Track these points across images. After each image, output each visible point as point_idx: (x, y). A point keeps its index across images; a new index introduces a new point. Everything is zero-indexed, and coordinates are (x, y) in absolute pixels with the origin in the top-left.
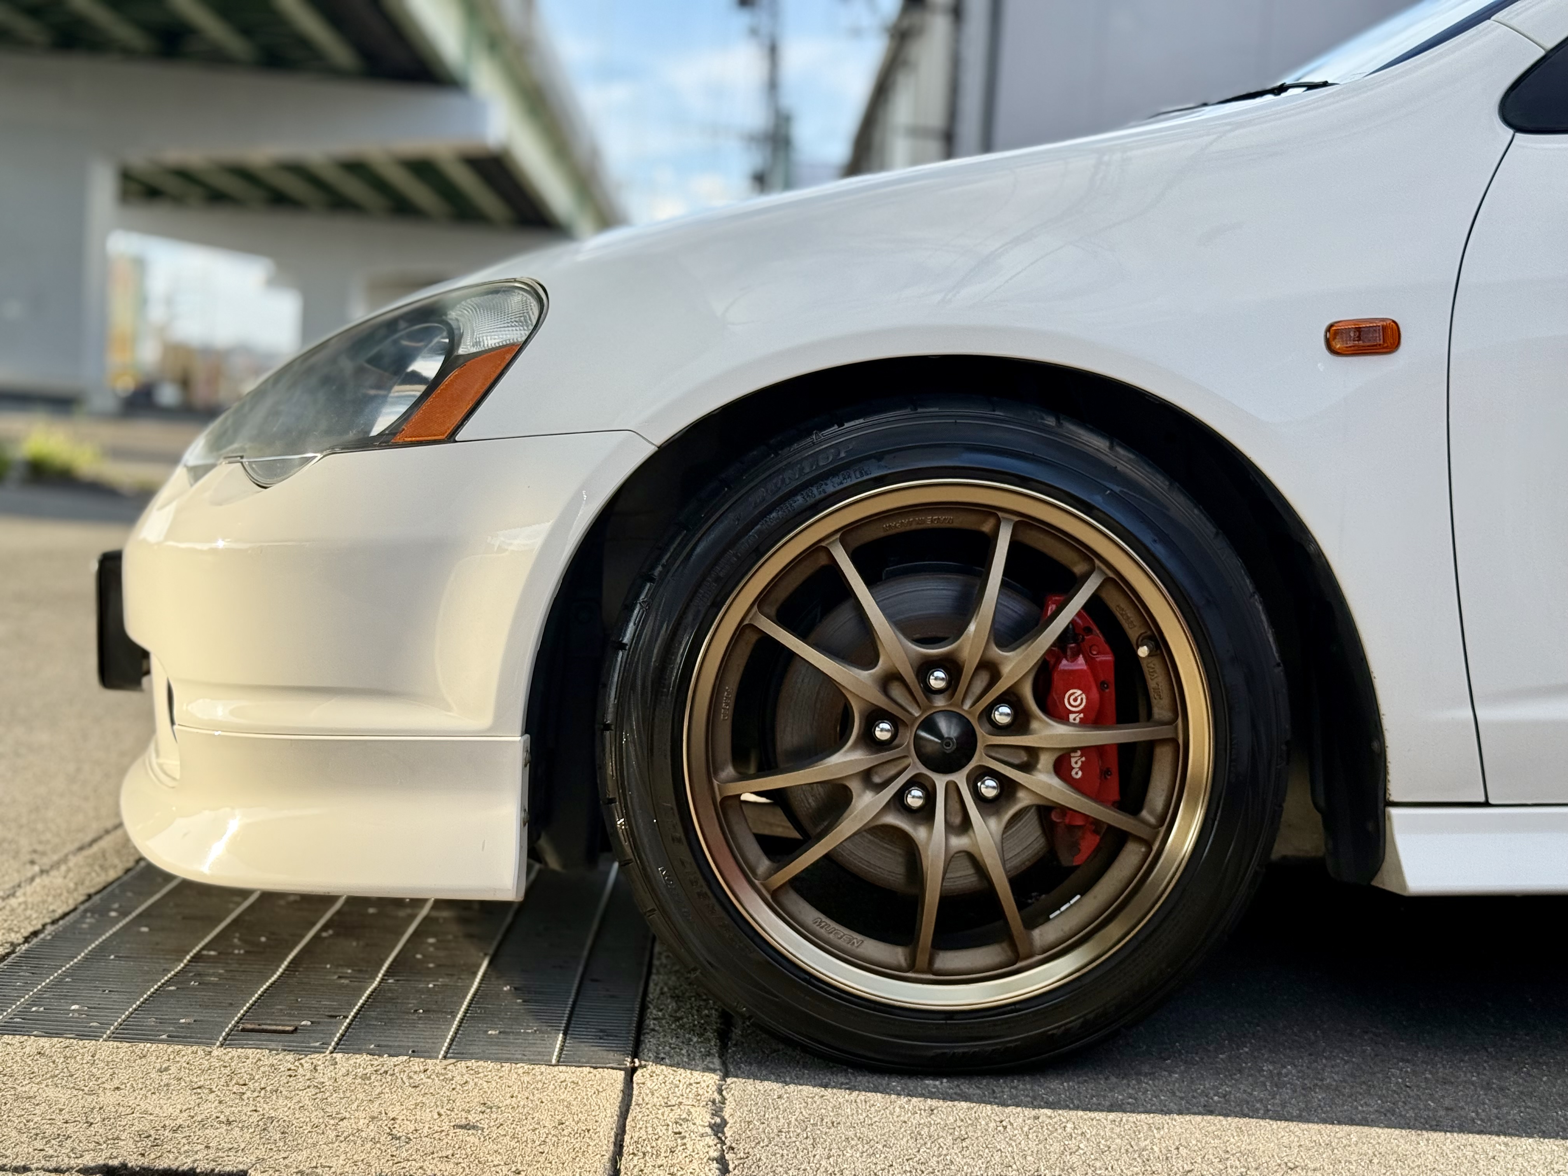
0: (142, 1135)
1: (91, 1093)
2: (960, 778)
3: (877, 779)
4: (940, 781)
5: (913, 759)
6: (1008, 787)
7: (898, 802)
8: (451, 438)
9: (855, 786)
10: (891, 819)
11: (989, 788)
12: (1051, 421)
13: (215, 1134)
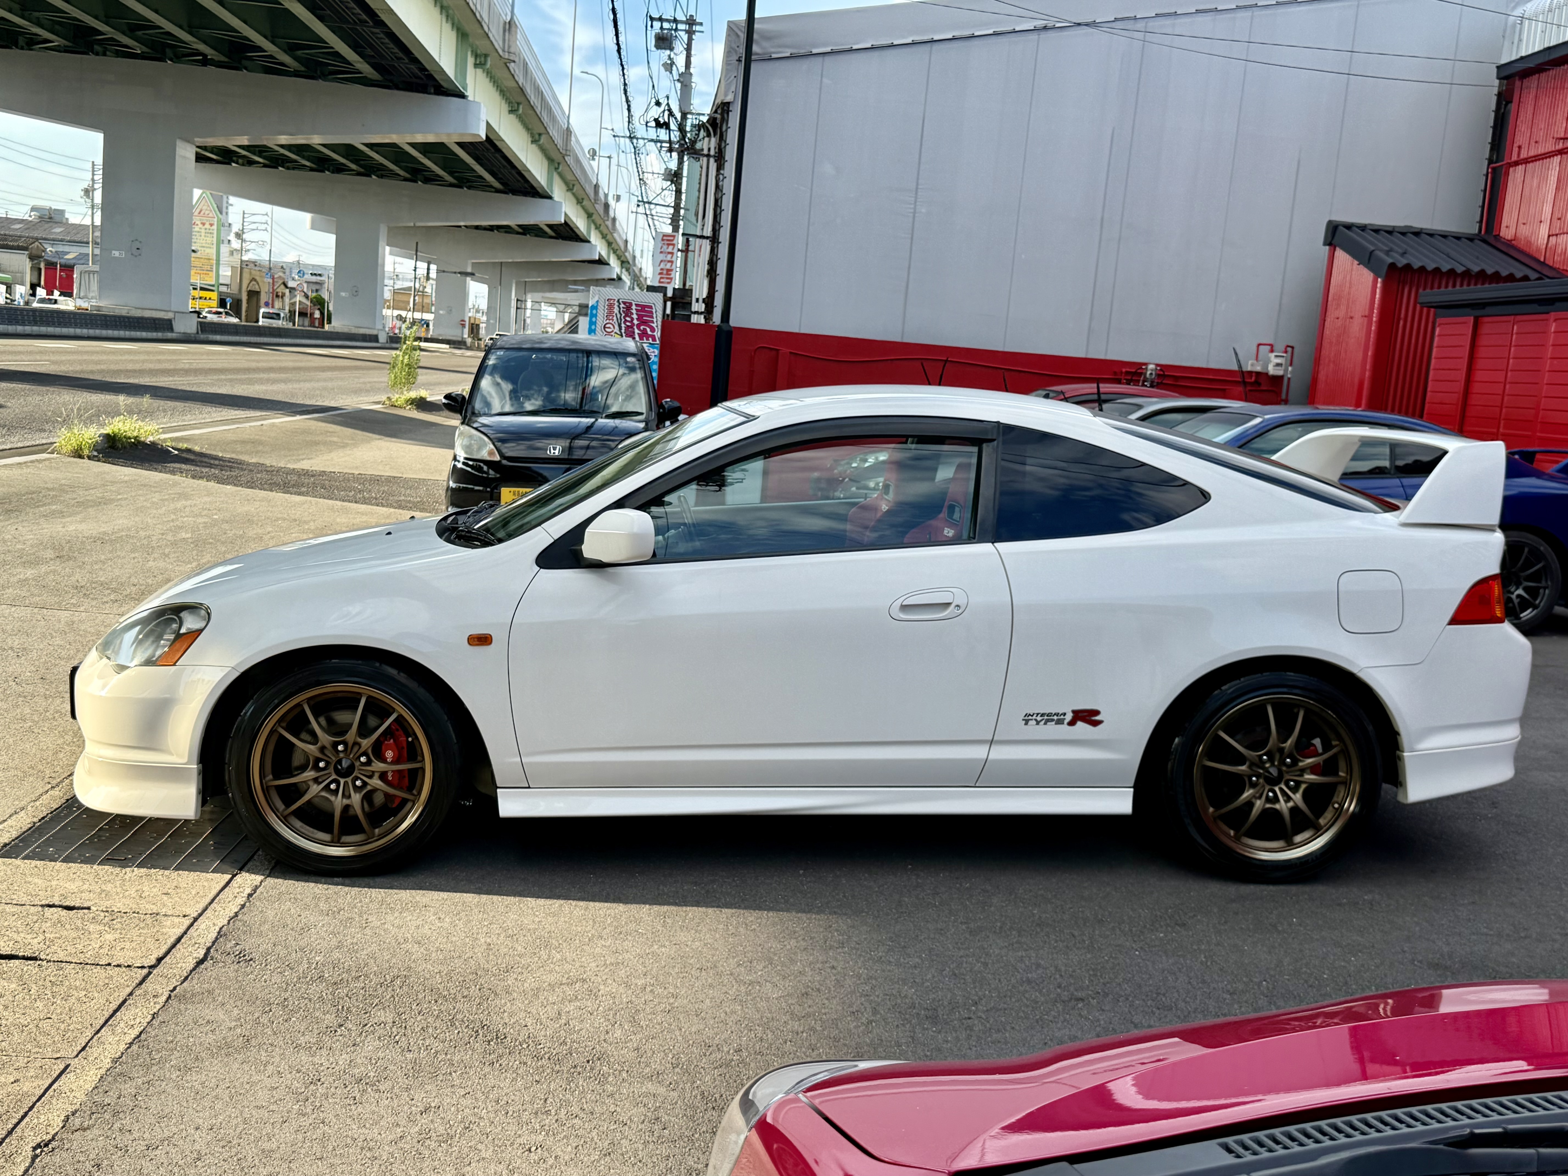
0: (62, 895)
1: (50, 881)
2: (349, 780)
3: (320, 780)
4: (342, 781)
5: (333, 773)
6: (365, 784)
7: (327, 788)
8: (174, 665)
9: (311, 783)
10: (323, 794)
11: (358, 783)
12: (377, 664)
13: (85, 895)
